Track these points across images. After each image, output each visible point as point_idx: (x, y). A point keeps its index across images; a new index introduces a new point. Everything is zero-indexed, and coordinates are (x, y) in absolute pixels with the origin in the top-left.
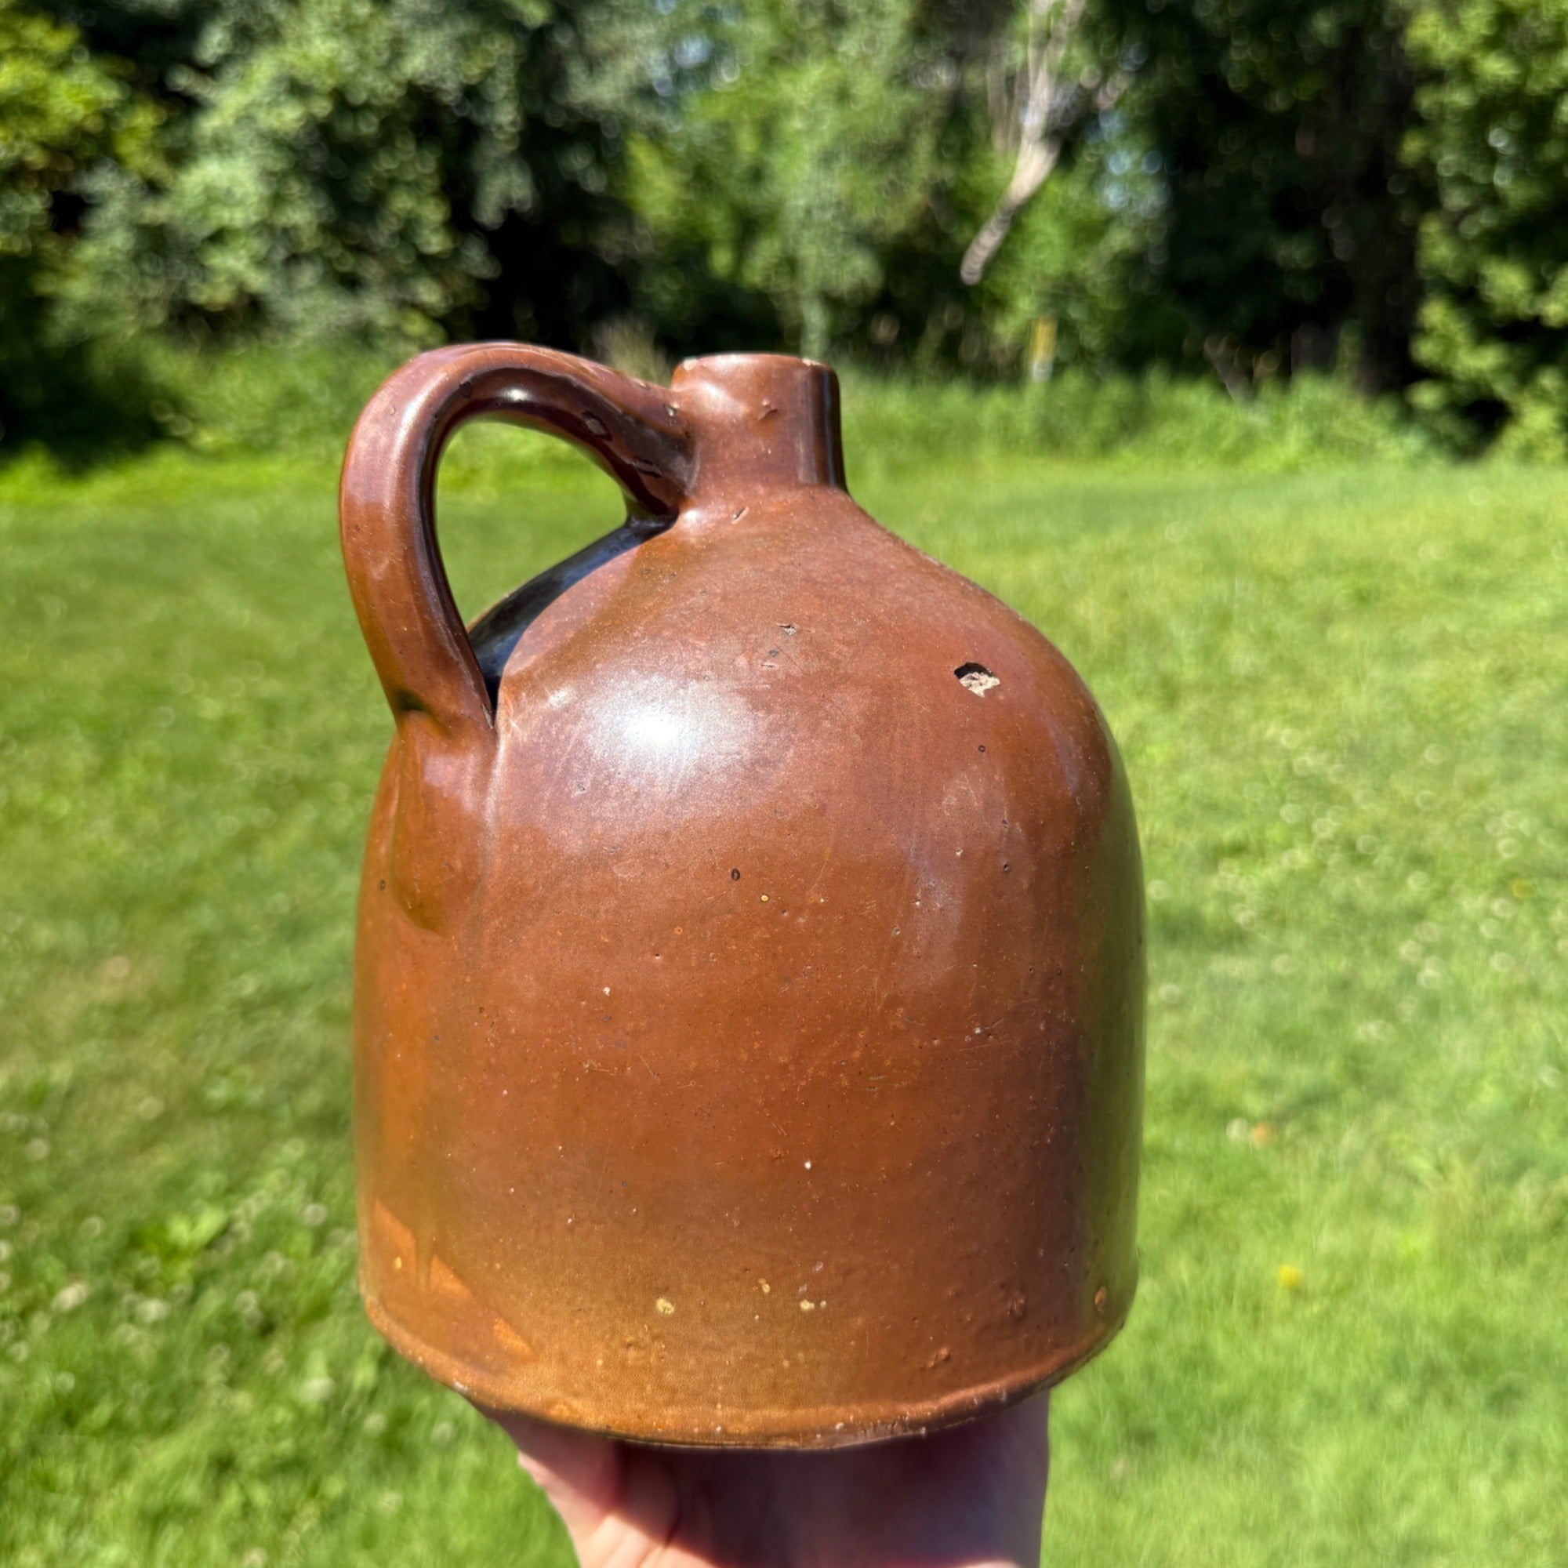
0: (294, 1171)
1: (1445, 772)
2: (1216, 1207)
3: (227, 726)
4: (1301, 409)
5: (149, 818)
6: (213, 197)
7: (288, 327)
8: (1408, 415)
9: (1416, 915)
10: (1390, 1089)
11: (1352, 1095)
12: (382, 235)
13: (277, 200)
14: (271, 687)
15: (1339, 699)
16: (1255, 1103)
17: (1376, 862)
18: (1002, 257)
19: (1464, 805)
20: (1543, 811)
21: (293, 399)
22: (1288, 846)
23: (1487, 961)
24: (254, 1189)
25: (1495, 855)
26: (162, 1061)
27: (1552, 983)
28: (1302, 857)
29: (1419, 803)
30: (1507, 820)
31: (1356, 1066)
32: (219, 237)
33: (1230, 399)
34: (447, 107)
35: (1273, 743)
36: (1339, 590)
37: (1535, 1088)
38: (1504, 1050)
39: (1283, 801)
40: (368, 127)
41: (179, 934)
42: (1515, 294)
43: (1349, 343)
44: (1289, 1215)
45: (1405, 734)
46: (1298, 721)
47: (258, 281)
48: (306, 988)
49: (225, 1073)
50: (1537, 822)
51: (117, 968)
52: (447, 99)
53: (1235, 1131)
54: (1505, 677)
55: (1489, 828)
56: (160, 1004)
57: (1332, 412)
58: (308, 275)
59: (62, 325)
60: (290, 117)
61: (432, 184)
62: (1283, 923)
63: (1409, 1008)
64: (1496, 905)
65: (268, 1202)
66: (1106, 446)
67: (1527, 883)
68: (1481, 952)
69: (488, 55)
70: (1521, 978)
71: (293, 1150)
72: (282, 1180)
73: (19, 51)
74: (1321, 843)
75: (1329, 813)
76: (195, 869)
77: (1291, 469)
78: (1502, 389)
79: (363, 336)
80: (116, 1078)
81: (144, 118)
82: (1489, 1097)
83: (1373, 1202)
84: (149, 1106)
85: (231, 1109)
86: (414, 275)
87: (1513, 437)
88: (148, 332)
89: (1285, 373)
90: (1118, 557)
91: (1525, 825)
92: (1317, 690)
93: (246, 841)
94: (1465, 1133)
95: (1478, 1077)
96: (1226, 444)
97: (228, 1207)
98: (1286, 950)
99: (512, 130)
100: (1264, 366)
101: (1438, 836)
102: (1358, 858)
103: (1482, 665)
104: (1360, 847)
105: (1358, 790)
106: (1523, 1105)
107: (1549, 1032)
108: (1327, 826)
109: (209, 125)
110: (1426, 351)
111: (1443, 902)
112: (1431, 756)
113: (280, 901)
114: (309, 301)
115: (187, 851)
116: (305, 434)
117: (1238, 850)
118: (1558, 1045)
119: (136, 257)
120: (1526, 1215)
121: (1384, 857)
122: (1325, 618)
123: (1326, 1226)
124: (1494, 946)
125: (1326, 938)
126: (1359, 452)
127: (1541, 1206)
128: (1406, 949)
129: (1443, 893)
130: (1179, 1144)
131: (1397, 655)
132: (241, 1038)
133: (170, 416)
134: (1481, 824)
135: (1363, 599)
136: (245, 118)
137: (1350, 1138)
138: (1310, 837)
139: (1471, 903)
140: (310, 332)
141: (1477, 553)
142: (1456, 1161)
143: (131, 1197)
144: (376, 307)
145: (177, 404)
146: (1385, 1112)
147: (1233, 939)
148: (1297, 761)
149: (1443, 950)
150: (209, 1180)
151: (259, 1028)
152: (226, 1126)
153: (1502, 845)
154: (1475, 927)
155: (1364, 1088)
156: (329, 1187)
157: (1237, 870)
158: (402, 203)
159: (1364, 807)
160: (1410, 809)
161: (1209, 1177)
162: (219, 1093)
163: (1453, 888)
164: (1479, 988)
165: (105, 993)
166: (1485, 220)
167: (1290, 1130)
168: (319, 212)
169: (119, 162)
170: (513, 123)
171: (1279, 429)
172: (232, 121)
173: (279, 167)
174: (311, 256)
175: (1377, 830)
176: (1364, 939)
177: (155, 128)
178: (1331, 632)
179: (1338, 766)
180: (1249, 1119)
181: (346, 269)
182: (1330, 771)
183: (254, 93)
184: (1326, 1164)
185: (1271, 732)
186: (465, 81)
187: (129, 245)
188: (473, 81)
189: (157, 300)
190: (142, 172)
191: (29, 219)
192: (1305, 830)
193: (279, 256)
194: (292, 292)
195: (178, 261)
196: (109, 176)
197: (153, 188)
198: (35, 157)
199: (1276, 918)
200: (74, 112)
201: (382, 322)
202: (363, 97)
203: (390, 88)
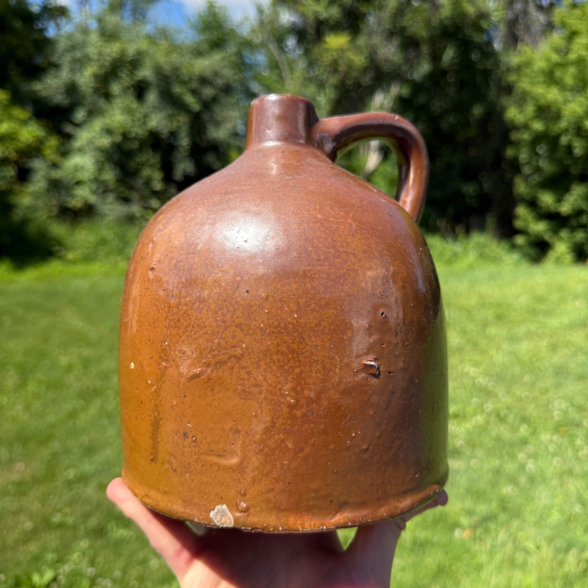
0: (84, 553)
1: (533, 385)
2: (450, 566)
3: (69, 368)
4: (474, 245)
5: (37, 405)
6: (77, 169)
7: (102, 216)
8: (514, 247)
9: (524, 442)
10: (517, 514)
11: (502, 517)
12: (139, 182)
13: (100, 169)
14: (87, 352)
15: (492, 356)
16: (465, 521)
17: (508, 421)
19: (540, 397)
20: (570, 400)
21: (103, 242)
22: (475, 414)
23: (552, 461)
24: (68, 561)
25: (552, 418)
26: (35, 506)
27: (577, 469)
28: (480, 419)
29: (523, 397)
30: (556, 404)
31: (503, 504)
32: (79, 183)
33: (447, 242)
34: (163, 139)
35: (468, 373)
36: (490, 314)
37: (573, 513)
38: (560, 497)
39: (472, 397)
40: (134, 145)
41: (45, 452)
42: (549, 204)
43: (490, 221)
44: (479, 568)
45: (517, 370)
46: (476, 364)
47: (92, 199)
48: (93, 475)
49: (60, 511)
50: (568, 404)
51: (20, 466)
52: (164, 137)
53: (457, 533)
54: (554, 348)
55: (550, 407)
56: (36, 481)
57: (484, 246)
58: (111, 197)
59: (18, 215)
60: (106, 141)
61: (158, 166)
62: (474, 446)
63: (523, 480)
64: (555, 438)
65: (72, 566)
67: (565, 429)
68: (550, 457)
69: (178, 121)
70: (565, 467)
71: (84, 544)
72: (79, 557)
73: (11, 117)
74: (487, 414)
75: (490, 401)
76: (53, 426)
77: (471, 267)
78: (547, 237)
79: (130, 219)
80: (15, 513)
81: (53, 142)
82: (555, 517)
83: (512, 563)
84: (29, 525)
85: (61, 526)
86: (150, 198)
87: (552, 255)
88: (50, 217)
89: (468, 231)
91: (564, 406)
92: (483, 352)
93: (73, 415)
94: (548, 532)
95: (551, 508)
96: (446, 258)
97: (56, 569)
98: (475, 457)
99: (187, 148)
100: (459, 229)
101: (531, 410)
102: (501, 419)
103: (544, 343)
104: (502, 414)
105: (500, 391)
106: (569, 520)
107: (578, 490)
108: (489, 406)
109: (77, 144)
110: (518, 224)
111: (534, 437)
112: (527, 378)
113: (85, 439)
114: (111, 207)
115: (51, 418)
116: (107, 255)
117: (456, 416)
118: (581, 495)
119: (48, 191)
120: (572, 568)
121: (511, 418)
122: (485, 325)
123: (494, 573)
124: (554, 455)
125: (491, 452)
126: (496, 260)
127: (578, 565)
128: (521, 456)
129: (534, 433)
130: (435, 539)
131: (513, 339)
132: (67, 496)
133: (57, 248)
134: (547, 406)
135: (500, 318)
136: (90, 142)
137: (502, 536)
138: (483, 411)
139: (545, 437)
140: (111, 218)
141: (541, 300)
142: (544, 545)
143: (18, 564)
144: (135, 209)
145: (59, 243)
146: (515, 523)
147: (455, 452)
148: (476, 381)
149: (535, 456)
150: (50, 556)
151: (74, 492)
152: (58, 534)
153: (555, 413)
154: (547, 447)
155: (507, 514)
156: (98, 560)
157: (456, 424)
158: (146, 172)
159: (503, 400)
160: (520, 400)
161: (447, 553)
162: (56, 519)
163: (538, 431)
164: (550, 471)
165: (15, 477)
166: (537, 178)
167: (478, 532)
168: (116, 175)
169: (44, 157)
170: (188, 145)
171: (466, 252)
172: (85, 143)
173: (102, 159)
174: (112, 191)
175: (508, 408)
176: (504, 452)
177: (57, 145)
178: (488, 330)
179: (492, 383)
180: (463, 529)
181: (124, 196)
182: (489, 385)
183: (93, 134)
184: (493, 547)
185: (467, 369)
186: (170, 131)
187: (46, 186)
188: (173, 130)
189: (54, 206)
190: (52, 161)
191: (9, 178)
192: (481, 408)
193: (100, 191)
194: (105, 204)
195: (63, 192)
196: (40, 162)
197: (55, 166)
198: (13, 155)
199: (471, 443)
200: (28, 140)
201: (138, 215)
202: (133, 135)
203: (142, 133)
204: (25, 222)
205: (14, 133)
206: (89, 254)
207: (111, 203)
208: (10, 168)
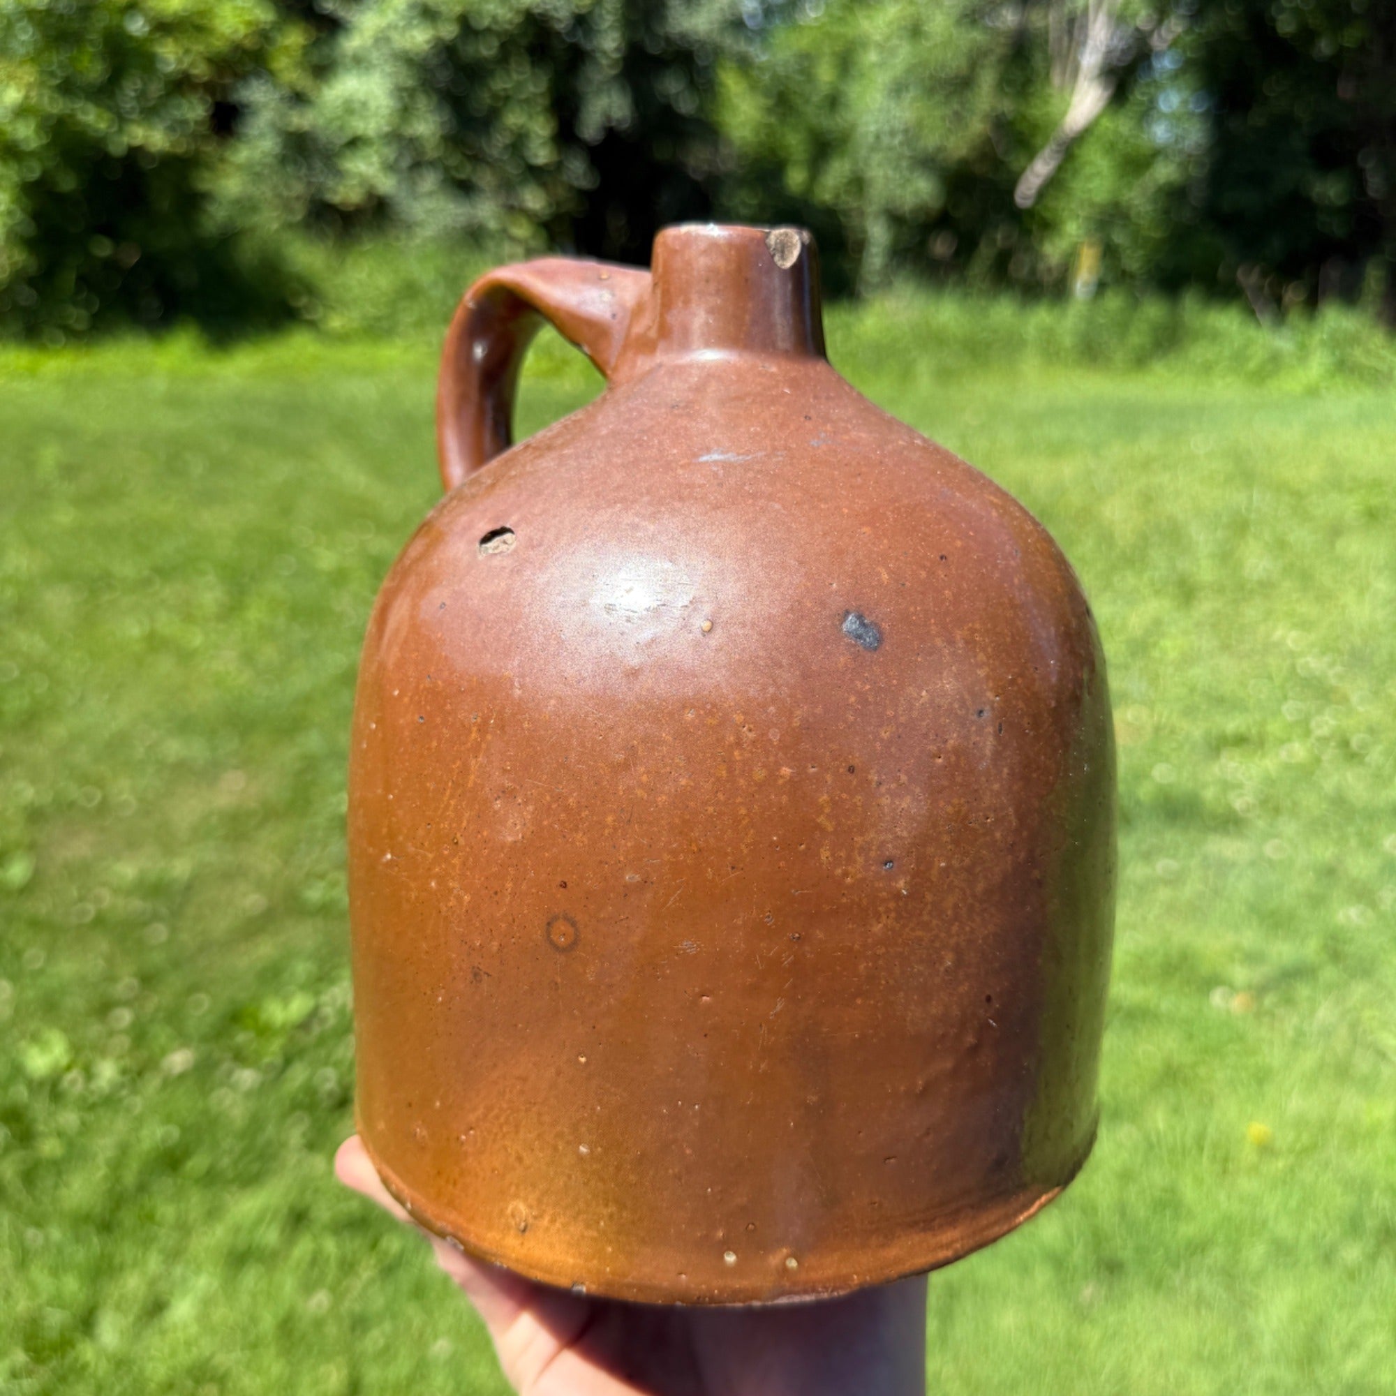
2: (1195, 1065)
3: (339, 578)
4: (1325, 336)
5: (269, 653)
6: (350, 108)
7: (409, 227)
10: (1365, 969)
11: (1329, 973)
12: (497, 144)
13: (405, 111)
14: (380, 545)
15: (1344, 607)
16: (1240, 974)
17: (1367, 759)
18: (1054, 184)
21: (410, 291)
22: (1287, 740)
24: (339, 978)
26: (268, 864)
28: (1299, 751)
31: (1335, 947)
32: (355, 143)
33: (1258, 325)
34: (558, 34)
35: (1279, 644)
36: (1351, 506)
39: (1285, 698)
40: (487, 50)
41: (289, 755)
43: (1374, 277)
44: (1262, 1077)
46: (1305, 625)
47: (386, 184)
49: (321, 877)
51: (234, 781)
52: (560, 27)
53: (1217, 998)
56: (270, 814)
57: (1354, 340)
58: (429, 181)
59: (216, 216)
60: (419, 38)
61: (544, 102)
62: (1277, 811)
63: (1388, 896)
66: (1140, 361)
74: (1319, 739)
75: (1327, 712)
76: (307, 699)
77: (1312, 392)
79: (474, 237)
80: (229, 876)
81: (294, 38)
83: (1342, 1072)
84: (255, 902)
85: (325, 910)
86: (524, 182)
88: (289, 226)
89: (1312, 303)
90: (1146, 465)
92: (1324, 597)
93: (351, 677)
96: (1252, 365)
97: (317, 993)
98: (1278, 836)
99: (616, 56)
100: (1293, 295)
102: (1350, 754)
104: (1354, 743)
105: (1357, 691)
108: (1325, 723)
109: (352, 43)
114: (430, 204)
115: (301, 681)
116: (420, 324)
117: (1240, 741)
119: (283, 160)
121: (1375, 755)
122: (1336, 531)
123: (1296, 1090)
125: (1317, 827)
126: (1378, 379)
130: (1165, 1006)
133: (304, 301)
135: (1373, 516)
136: (382, 39)
137: (1325, 1012)
138: (1307, 733)
140: (428, 232)
143: (234, 978)
144: (486, 211)
145: (310, 289)
146: (1359, 990)
147: (1230, 823)
148: (1301, 661)
150: (302, 969)
152: (320, 925)
155: (1341, 967)
157: (1238, 759)
158: (514, 119)
159: (1361, 709)
161: (1190, 1037)
162: (315, 893)
165: (224, 802)
167: (1269, 1000)
168: (443, 124)
169: (272, 76)
170: (617, 49)
171: (1303, 352)
172: (370, 42)
173: (410, 83)
174: (432, 164)
175: (1372, 731)
176: (1351, 830)
177: (304, 47)
178: (1340, 545)
179: (1339, 668)
180: (1232, 988)
181: (462, 176)
182: (1331, 673)
183: (391, 17)
184: (1300, 1033)
185: (1278, 634)
186: (577, 11)
187: (277, 150)
188: (584, 11)
189: (298, 198)
190: (291, 86)
191: (192, 124)
192: (1303, 727)
193: (405, 163)
194: (415, 195)
195: (318, 165)
196: (263, 88)
197: (298, 99)
198: (201, 71)
199: (1271, 805)
200: (236, 31)
201: (492, 225)
202: (486, 22)
203: (509, 16)
204: (229, 238)
205: (202, 14)
206: (378, 319)
207: (430, 194)
208: (195, 99)
